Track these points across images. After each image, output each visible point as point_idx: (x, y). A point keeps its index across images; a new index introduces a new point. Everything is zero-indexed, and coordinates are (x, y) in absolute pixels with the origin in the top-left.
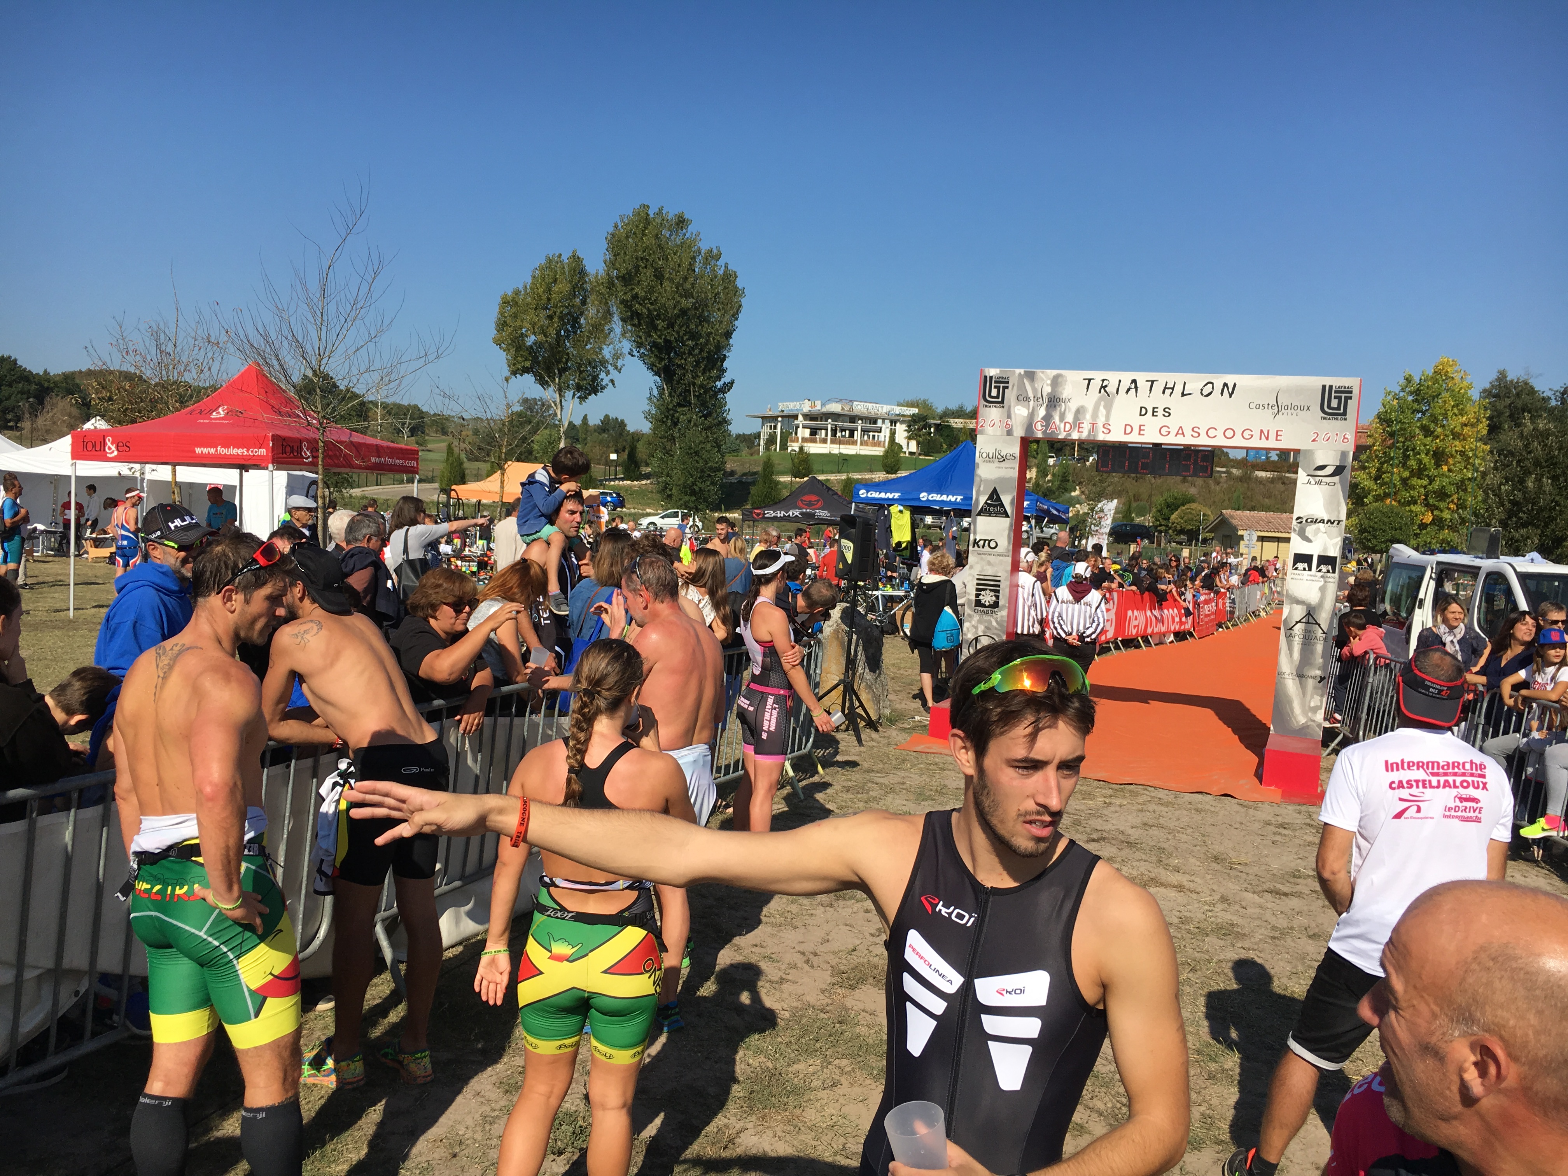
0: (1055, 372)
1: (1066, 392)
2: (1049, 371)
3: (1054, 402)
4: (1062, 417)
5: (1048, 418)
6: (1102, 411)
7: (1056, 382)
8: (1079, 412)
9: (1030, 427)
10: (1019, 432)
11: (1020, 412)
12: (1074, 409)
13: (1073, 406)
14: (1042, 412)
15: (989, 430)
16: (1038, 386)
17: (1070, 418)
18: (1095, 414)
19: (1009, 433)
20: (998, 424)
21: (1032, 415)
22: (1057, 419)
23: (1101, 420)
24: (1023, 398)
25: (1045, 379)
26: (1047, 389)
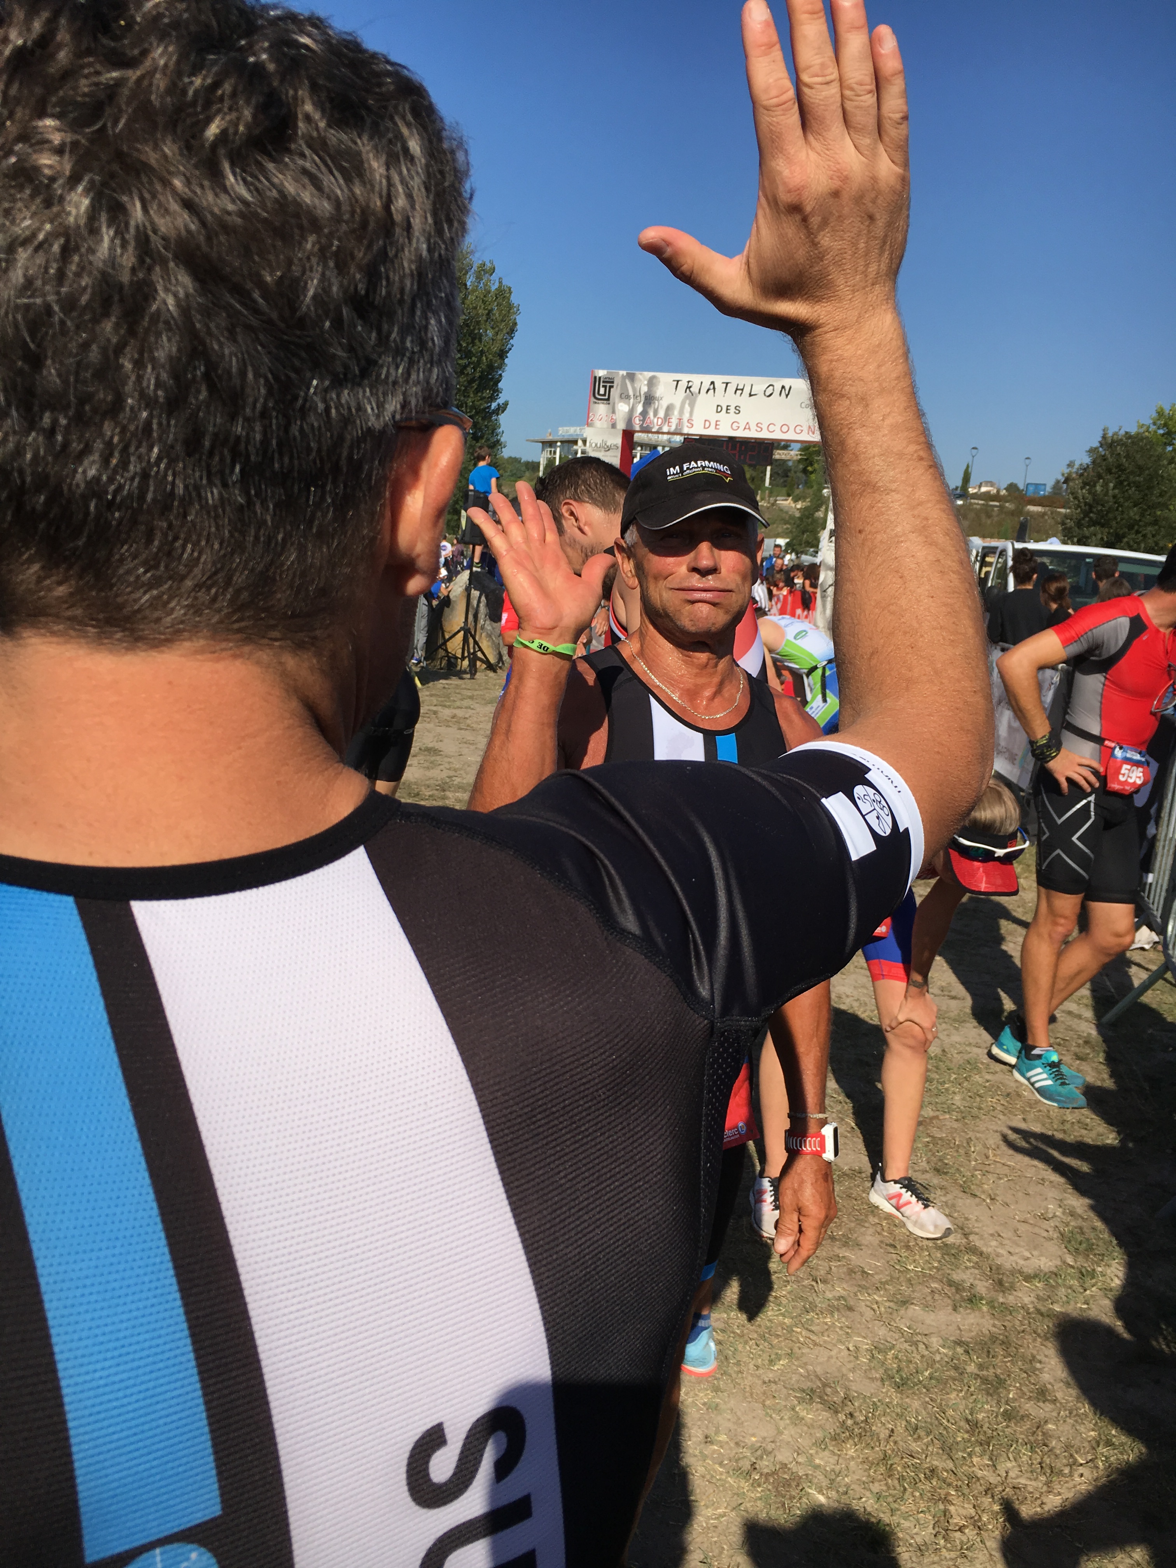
0: (651, 374)
1: (659, 391)
2: (646, 373)
3: (649, 399)
4: (656, 413)
5: (644, 414)
6: (687, 408)
7: (651, 382)
8: (669, 409)
9: (629, 421)
10: (621, 426)
11: (623, 408)
12: (665, 407)
13: (664, 404)
14: (640, 408)
15: (598, 424)
16: (637, 385)
17: (661, 414)
18: (681, 411)
19: (614, 426)
20: (605, 418)
21: (632, 411)
22: (651, 414)
23: (686, 416)
24: (625, 397)
25: (643, 377)
26: (645, 389)
